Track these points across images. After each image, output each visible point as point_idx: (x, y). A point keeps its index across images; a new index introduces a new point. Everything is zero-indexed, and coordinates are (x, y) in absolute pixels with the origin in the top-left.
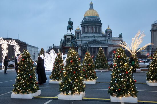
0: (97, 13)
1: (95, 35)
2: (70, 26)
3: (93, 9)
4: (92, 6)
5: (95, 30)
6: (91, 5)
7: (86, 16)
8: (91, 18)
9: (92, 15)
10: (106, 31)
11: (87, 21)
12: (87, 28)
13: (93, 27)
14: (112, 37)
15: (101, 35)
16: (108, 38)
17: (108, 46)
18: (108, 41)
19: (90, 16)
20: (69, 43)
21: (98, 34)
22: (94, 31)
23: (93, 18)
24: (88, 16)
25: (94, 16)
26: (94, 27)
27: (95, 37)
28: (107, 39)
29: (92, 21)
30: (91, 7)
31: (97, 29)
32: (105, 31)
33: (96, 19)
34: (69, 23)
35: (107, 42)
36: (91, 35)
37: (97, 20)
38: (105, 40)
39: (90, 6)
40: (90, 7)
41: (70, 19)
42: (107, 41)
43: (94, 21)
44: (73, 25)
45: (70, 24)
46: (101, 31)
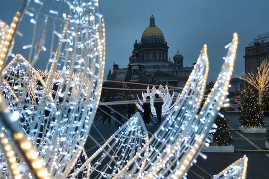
0: (161, 32)
1: (160, 64)
3: (155, 26)
5: (159, 57)
6: (152, 21)
7: (145, 37)
8: (152, 39)
9: (154, 35)
10: (175, 58)
11: (147, 44)
12: (147, 53)
13: (155, 53)
14: (184, 67)
15: (167, 65)
16: (179, 68)
17: (177, 80)
18: (179, 73)
19: (151, 36)
20: (136, 76)
21: (164, 63)
22: (158, 58)
23: (155, 39)
24: (148, 36)
25: (157, 35)
26: (157, 52)
27: (158, 67)
28: (177, 69)
29: (154, 43)
31: (162, 55)
32: (173, 58)
33: (159, 41)
35: (177, 74)
36: (152, 64)
37: (161, 42)
38: (174, 72)
40: (151, 23)
41: (136, 40)
42: (177, 72)
43: (157, 44)
45: (136, 48)
46: (167, 58)
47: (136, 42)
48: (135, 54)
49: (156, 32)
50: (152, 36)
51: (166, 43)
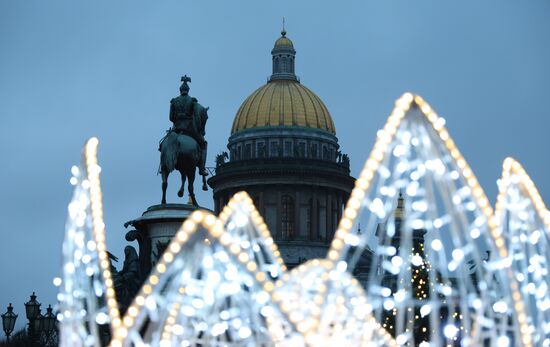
0: (324, 109)
2: (188, 142)
3: (295, 81)
4: (292, 61)
5: (310, 224)
6: (284, 56)
7: (249, 127)
8: (281, 138)
9: (288, 123)
11: (255, 161)
13: (292, 203)
19: (275, 123)
22: (304, 230)
23: (295, 138)
24: (261, 124)
25: (302, 124)
26: (301, 198)
29: (288, 160)
30: (282, 65)
31: (323, 213)
33: (313, 151)
34: (172, 118)
37: (320, 154)
39: (276, 61)
40: (276, 68)
41: (186, 80)
43: (304, 161)
44: (206, 138)
45: (183, 125)
47: (184, 89)
48: (171, 155)
49: (300, 109)
50: (281, 127)
51: (345, 158)
